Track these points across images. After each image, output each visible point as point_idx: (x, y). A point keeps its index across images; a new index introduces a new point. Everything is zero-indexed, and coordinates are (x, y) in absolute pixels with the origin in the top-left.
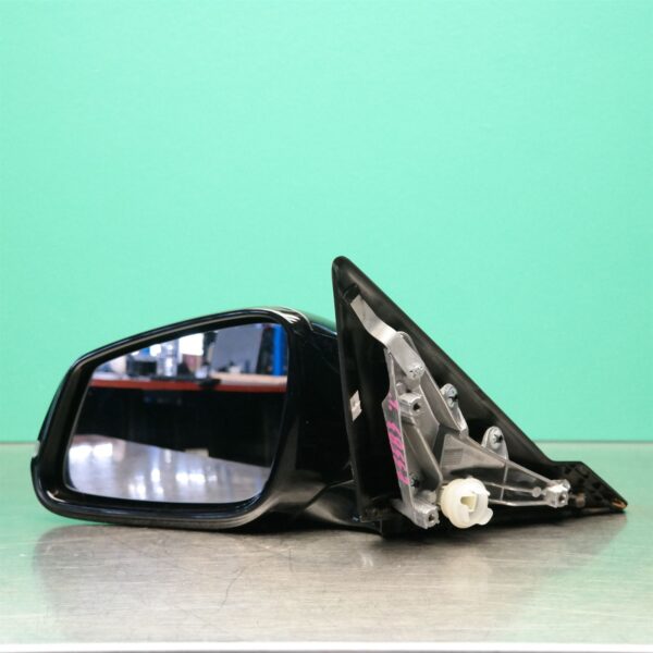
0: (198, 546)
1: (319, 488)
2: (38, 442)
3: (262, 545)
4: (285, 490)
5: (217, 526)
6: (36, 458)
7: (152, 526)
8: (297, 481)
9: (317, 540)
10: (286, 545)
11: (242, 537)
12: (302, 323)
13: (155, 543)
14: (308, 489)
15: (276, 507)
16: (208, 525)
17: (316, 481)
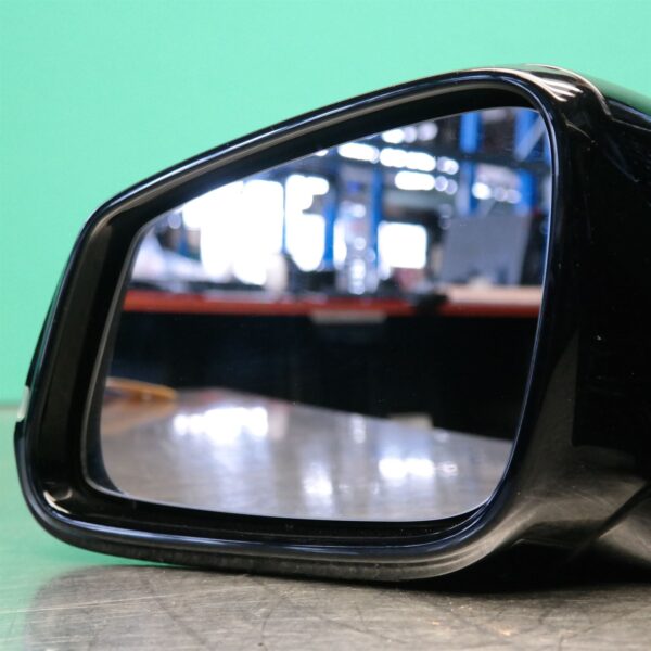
0: (343, 625)
1: (631, 489)
2: (27, 389)
3: (494, 626)
4: (549, 494)
5: (396, 574)
6: (23, 421)
7: (259, 571)
8: (578, 472)
9: (626, 612)
10: (553, 629)
11: (450, 602)
12: (586, 101)
13: (245, 615)
14: (603, 492)
15: (528, 533)
16: (376, 573)
17: (623, 472)
